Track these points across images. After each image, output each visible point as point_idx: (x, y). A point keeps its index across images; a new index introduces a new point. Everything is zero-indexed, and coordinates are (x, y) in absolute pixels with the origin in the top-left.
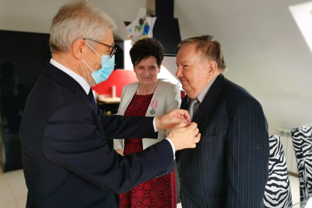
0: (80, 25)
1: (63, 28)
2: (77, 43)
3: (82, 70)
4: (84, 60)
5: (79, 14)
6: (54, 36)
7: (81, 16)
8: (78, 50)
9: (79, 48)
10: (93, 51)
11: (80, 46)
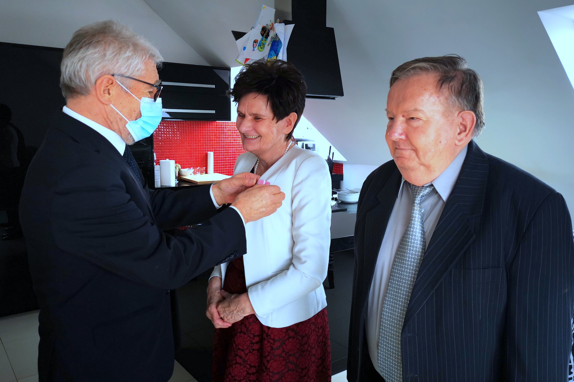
0: (105, 55)
1: (79, 61)
2: (102, 81)
3: (112, 120)
4: (114, 105)
5: (102, 40)
6: (67, 73)
7: (105, 43)
8: (104, 91)
9: (106, 88)
10: (127, 92)
11: (108, 85)
